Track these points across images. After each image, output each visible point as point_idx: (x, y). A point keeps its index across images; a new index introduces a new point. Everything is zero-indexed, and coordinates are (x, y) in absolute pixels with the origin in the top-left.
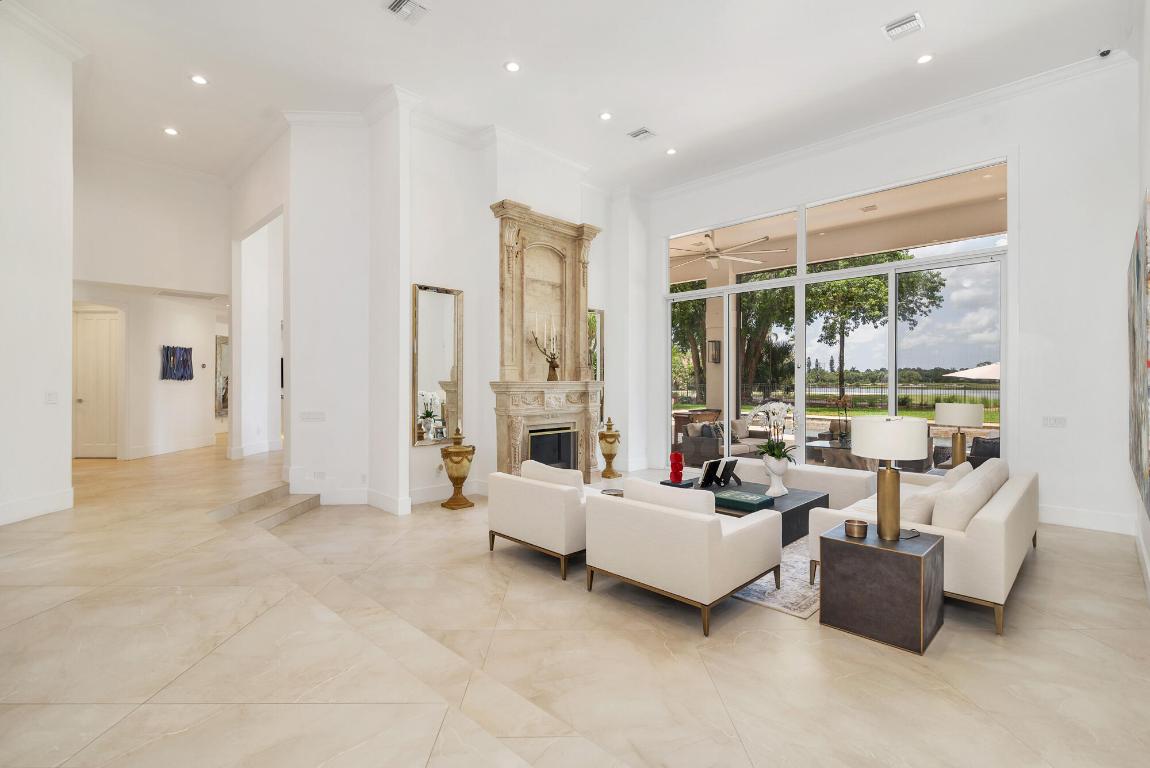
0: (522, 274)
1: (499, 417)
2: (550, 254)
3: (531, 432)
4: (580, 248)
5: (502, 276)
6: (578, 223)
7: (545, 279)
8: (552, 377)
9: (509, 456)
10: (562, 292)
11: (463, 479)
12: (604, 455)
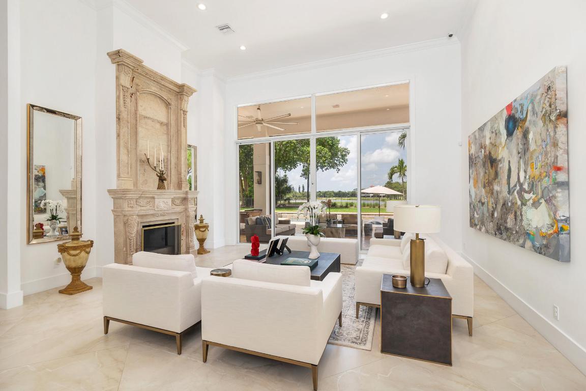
0: (136, 110)
1: (116, 217)
2: (158, 100)
3: (144, 227)
4: (181, 100)
5: (118, 108)
6: (180, 82)
7: (156, 118)
8: (161, 186)
9: (126, 245)
10: (168, 129)
11: (82, 268)
12: (198, 239)
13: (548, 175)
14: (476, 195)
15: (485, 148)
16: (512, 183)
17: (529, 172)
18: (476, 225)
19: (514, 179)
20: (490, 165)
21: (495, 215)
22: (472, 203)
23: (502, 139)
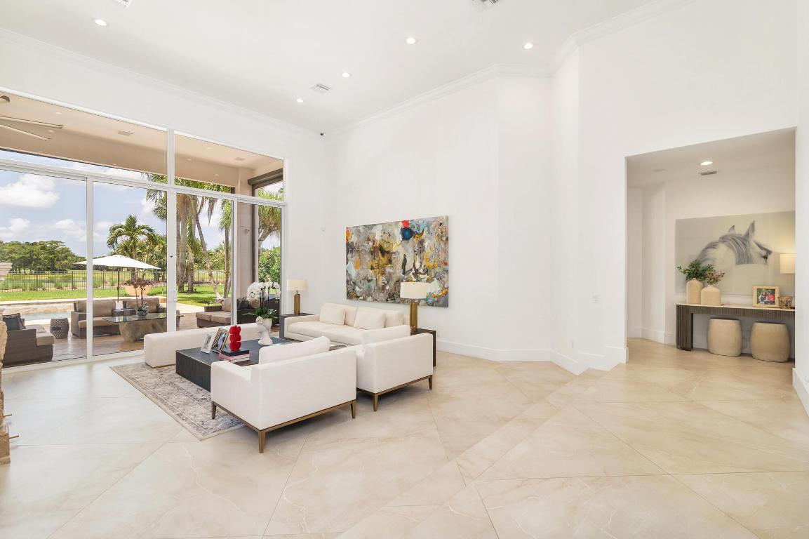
13: (439, 266)
14: (358, 274)
15: (374, 241)
16: (407, 268)
17: (424, 263)
18: (358, 297)
19: (409, 266)
20: (380, 254)
21: (387, 288)
22: (351, 280)
23: (397, 240)
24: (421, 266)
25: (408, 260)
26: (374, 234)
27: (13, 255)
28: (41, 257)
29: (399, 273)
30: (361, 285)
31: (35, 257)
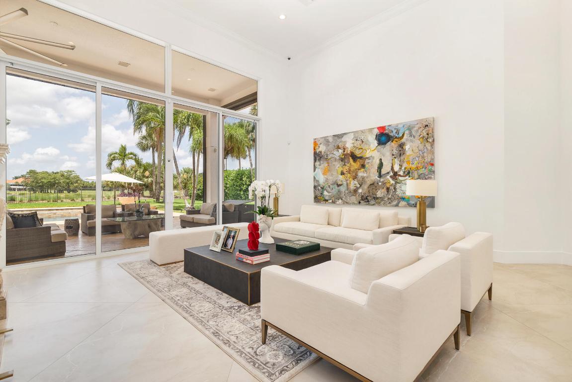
13: (424, 167)
14: (327, 180)
15: (344, 149)
16: (383, 171)
17: (405, 165)
18: (327, 201)
19: (386, 169)
20: (351, 160)
21: (360, 191)
22: (319, 185)
23: (372, 146)
24: (400, 168)
25: (384, 163)
26: (345, 142)
27: (43, 180)
28: (61, 181)
29: (374, 176)
30: (329, 190)
31: (57, 181)
